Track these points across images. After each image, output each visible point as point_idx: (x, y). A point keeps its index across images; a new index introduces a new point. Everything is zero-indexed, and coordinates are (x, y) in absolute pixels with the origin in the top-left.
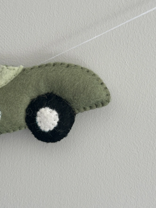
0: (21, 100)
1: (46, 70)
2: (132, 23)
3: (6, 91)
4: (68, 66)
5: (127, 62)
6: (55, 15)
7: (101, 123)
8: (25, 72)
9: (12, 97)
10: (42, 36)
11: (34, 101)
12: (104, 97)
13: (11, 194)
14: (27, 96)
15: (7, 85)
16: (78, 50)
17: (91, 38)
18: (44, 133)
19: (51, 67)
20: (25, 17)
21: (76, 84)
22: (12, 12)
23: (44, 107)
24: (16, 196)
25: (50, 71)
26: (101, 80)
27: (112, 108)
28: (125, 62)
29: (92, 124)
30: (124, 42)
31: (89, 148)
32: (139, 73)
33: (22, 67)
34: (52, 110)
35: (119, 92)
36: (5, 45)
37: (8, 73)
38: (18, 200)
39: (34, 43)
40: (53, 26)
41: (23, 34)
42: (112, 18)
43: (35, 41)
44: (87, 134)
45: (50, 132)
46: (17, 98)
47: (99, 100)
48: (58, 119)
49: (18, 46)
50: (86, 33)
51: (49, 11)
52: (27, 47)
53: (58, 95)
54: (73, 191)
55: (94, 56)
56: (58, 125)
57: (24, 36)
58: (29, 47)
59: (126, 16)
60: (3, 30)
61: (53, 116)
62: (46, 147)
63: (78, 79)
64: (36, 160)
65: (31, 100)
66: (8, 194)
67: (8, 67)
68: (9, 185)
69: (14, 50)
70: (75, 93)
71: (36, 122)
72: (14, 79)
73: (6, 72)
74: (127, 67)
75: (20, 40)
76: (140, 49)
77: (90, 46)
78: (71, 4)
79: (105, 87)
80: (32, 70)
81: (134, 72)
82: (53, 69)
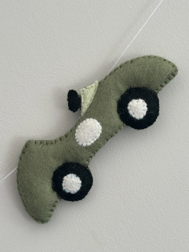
0: (110, 105)
1: (117, 73)
2: (163, 5)
3: (95, 105)
4: (132, 61)
5: (175, 36)
6: (101, 31)
7: (179, 93)
8: (102, 84)
9: (102, 107)
10: (99, 52)
11: (120, 101)
12: (171, 69)
13: (138, 187)
14: (113, 100)
15: (93, 101)
16: (132, 48)
17: (137, 34)
18: (141, 120)
19: (119, 70)
20: (79, 45)
21: (146, 70)
22: (67, 47)
23: (131, 101)
24: (143, 186)
25: (120, 72)
26: (162, 58)
27: (182, 77)
28: (173, 37)
29: (173, 97)
30: (164, 22)
31: (180, 117)
32: (188, 39)
33: (97, 82)
34: (137, 100)
35: (180, 61)
36: (74, 75)
37: (89, 92)
38: (147, 188)
39: (95, 61)
40: (104, 40)
41: (84, 59)
42: (145, 10)
43: (96, 59)
44: (173, 108)
45: (145, 117)
46: (106, 106)
47: (169, 73)
48: (146, 104)
49: (84, 70)
50: (131, 32)
51: (95, 31)
52: (92, 67)
53: (136, 86)
54: (186, 158)
55: (146, 45)
56: (148, 109)
57: (85, 60)
58: (94, 66)
59: (155, 3)
60: (67, 64)
61: (141, 104)
62: (146, 135)
63: (145, 66)
64: (144, 149)
65: (117, 102)
66: (136, 187)
67: (86, 88)
68: (133, 180)
69: (83, 75)
70: (148, 77)
71: (130, 115)
72: (96, 93)
73: (87, 92)
74: (176, 40)
75: (84, 64)
76: (179, 21)
77: (140, 40)
78: (109, 17)
79: (168, 61)
80: (107, 79)
81: (183, 40)
82: (122, 69)
